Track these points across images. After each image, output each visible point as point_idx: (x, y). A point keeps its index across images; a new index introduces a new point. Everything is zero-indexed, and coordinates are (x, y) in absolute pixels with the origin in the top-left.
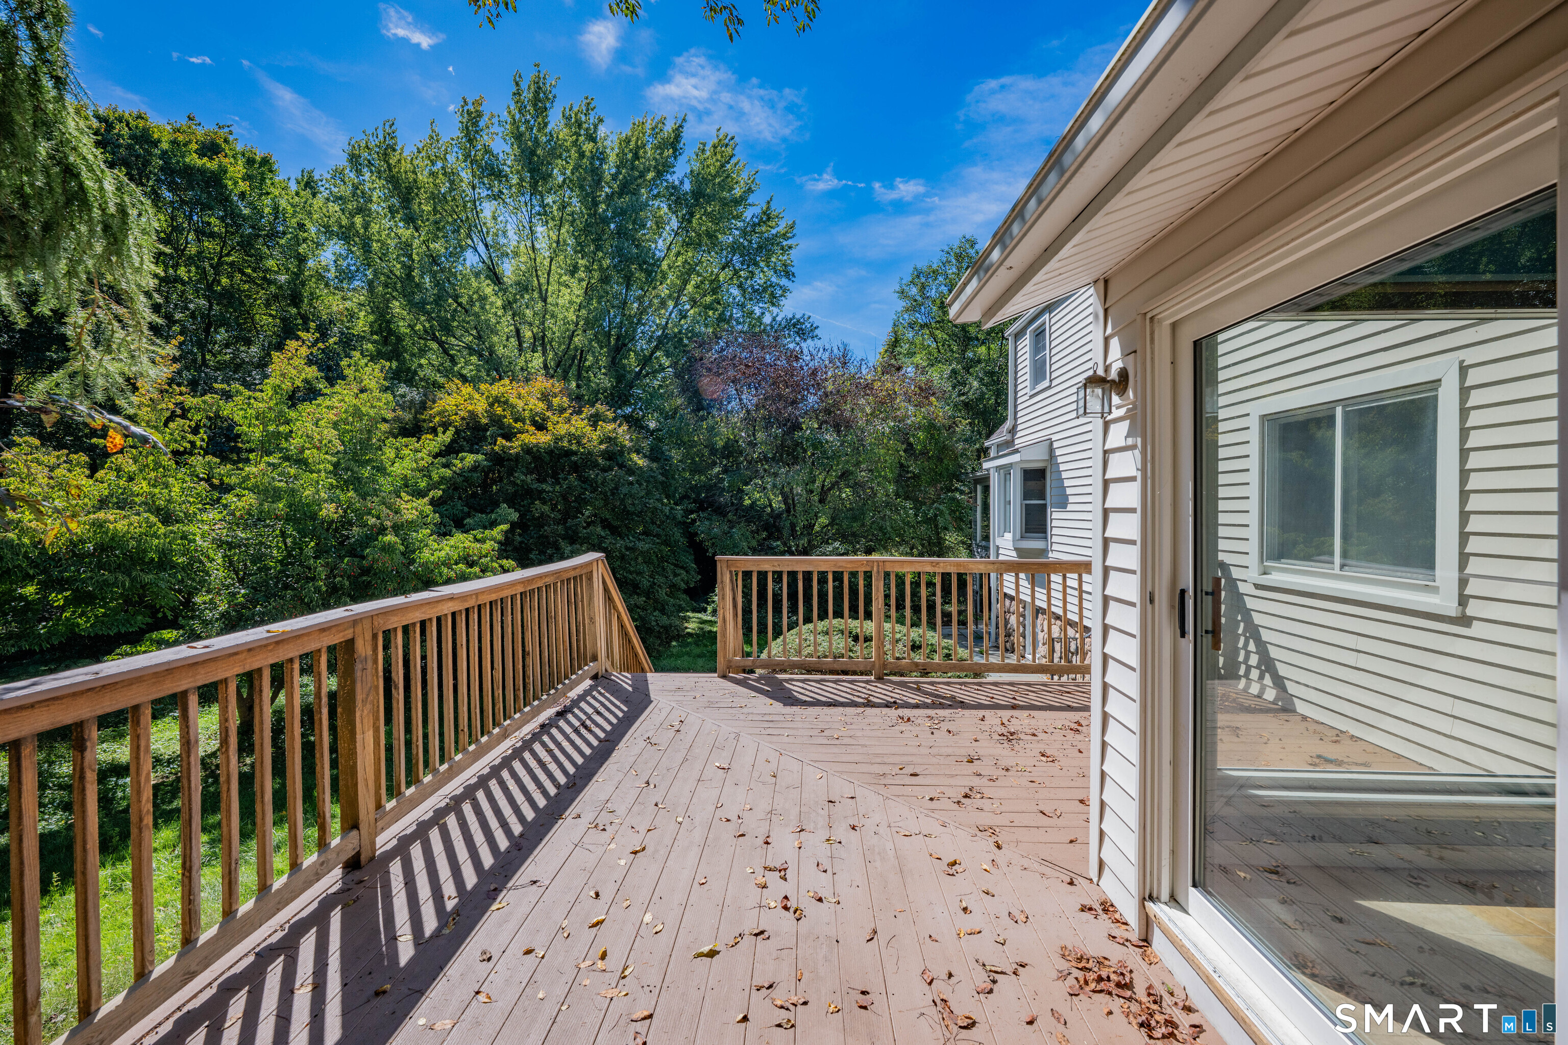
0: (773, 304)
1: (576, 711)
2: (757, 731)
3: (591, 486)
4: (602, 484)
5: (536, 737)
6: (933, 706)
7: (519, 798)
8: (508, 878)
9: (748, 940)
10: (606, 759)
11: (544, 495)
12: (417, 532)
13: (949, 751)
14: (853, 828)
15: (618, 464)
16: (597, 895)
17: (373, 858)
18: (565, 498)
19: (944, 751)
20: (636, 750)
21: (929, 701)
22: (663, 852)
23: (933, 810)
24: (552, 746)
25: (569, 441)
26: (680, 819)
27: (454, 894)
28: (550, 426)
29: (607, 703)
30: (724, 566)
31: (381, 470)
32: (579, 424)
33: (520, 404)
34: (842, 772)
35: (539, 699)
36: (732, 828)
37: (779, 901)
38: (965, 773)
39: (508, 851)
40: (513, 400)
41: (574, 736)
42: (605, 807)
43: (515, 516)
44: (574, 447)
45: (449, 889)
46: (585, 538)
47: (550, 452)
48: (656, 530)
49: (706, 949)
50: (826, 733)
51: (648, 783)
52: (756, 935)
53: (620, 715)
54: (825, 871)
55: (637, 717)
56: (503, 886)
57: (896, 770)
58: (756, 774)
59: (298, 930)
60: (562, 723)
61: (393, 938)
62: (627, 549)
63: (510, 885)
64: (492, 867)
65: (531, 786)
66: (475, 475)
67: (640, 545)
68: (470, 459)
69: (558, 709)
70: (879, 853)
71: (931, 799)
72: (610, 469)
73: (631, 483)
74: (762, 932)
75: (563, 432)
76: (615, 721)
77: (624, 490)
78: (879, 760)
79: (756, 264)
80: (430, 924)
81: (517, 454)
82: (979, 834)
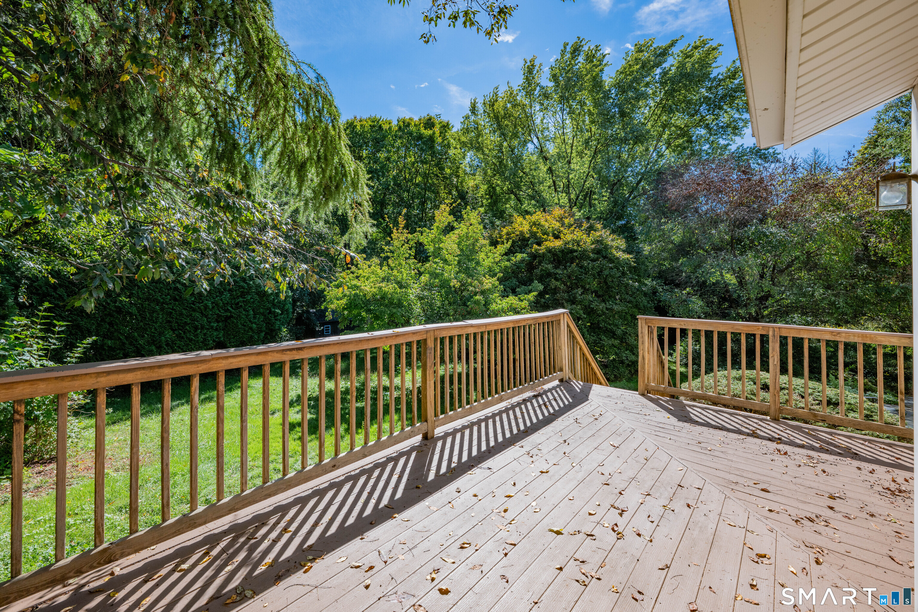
0: (736, 134)
1: (544, 396)
2: (649, 431)
3: (585, 270)
4: (592, 269)
5: (519, 404)
6: (821, 450)
7: (499, 430)
8: (480, 463)
9: (582, 536)
10: (549, 424)
11: (557, 276)
12: (492, 294)
13: (813, 485)
14: (688, 506)
15: (603, 256)
16: (515, 484)
17: (433, 437)
18: (569, 277)
19: (808, 483)
20: (567, 423)
21: (818, 445)
22: (557, 477)
23: (767, 518)
24: (524, 411)
25: (573, 244)
26: (574, 465)
27: (456, 461)
28: (562, 236)
29: (562, 396)
30: (644, 322)
31: (478, 263)
32: (579, 235)
33: (547, 225)
34: (699, 471)
35: (523, 385)
36: (603, 479)
37: (611, 525)
38: (821, 504)
39: (484, 452)
40: (543, 223)
41: (537, 409)
42: (537, 447)
43: (541, 287)
44: (575, 248)
45: (455, 459)
46: (580, 302)
47: (562, 251)
48: (628, 298)
49: (555, 529)
50: (702, 445)
51: (565, 441)
52: (588, 535)
53: (567, 403)
54: (652, 522)
55: (576, 406)
56: (476, 465)
57: (751, 483)
58: (634, 455)
59: (401, 454)
60: (534, 401)
61: (429, 470)
62: (607, 309)
63: (479, 466)
64: (475, 456)
65: (506, 427)
66: (522, 265)
67: (616, 308)
68: (519, 256)
69: (535, 393)
70: (701, 527)
71: (770, 511)
72: (597, 259)
73: (611, 268)
74: (592, 535)
75: (569, 239)
76: (562, 405)
77: (606, 272)
78: (738, 473)
79: (721, 108)
80: (443, 470)
81: (543, 253)
82: (803, 547)
